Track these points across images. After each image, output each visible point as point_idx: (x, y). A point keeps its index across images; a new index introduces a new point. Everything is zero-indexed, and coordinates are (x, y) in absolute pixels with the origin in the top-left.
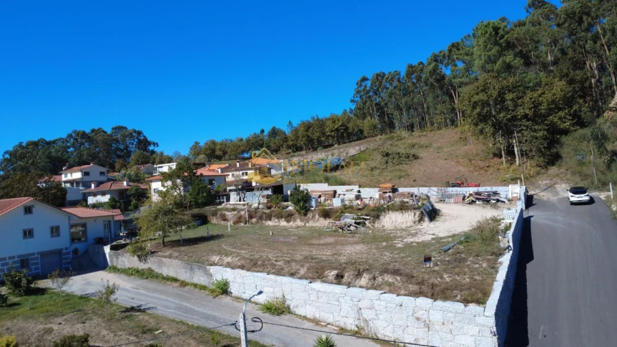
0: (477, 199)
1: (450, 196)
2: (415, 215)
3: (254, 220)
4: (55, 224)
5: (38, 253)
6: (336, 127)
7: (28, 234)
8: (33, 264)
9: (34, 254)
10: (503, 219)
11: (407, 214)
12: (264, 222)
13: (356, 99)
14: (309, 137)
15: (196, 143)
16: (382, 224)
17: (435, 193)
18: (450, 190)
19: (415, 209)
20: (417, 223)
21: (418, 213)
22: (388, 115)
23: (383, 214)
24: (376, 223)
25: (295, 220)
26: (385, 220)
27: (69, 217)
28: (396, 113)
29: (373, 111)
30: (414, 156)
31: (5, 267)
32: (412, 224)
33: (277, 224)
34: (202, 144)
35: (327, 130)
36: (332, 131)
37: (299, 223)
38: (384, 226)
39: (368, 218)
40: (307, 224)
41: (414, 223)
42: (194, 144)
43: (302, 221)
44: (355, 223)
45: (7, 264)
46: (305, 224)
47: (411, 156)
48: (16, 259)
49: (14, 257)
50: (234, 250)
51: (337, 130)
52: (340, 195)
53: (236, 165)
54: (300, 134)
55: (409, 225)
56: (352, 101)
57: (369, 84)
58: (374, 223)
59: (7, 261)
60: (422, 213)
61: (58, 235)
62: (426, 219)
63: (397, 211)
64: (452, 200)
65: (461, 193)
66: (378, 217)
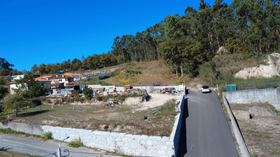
0: (166, 91)
1: (155, 90)
2: (140, 98)
3: (65, 103)
6: (105, 59)
10: (177, 100)
11: (137, 98)
12: (70, 103)
13: (114, 46)
14: (92, 63)
15: (35, 65)
16: (126, 103)
17: (149, 89)
18: (156, 87)
19: (140, 96)
20: (141, 102)
21: (141, 98)
22: (128, 54)
23: (126, 98)
25: (85, 102)
26: (127, 101)
28: (132, 53)
29: (122, 52)
30: (140, 72)
32: (139, 103)
33: (77, 104)
34: (38, 66)
35: (101, 60)
36: (103, 61)
37: (87, 103)
38: (126, 104)
39: (120, 100)
40: (91, 104)
41: (140, 102)
42: (34, 65)
43: (88, 102)
44: (114, 103)
46: (90, 104)
47: (138, 73)
50: (55, 117)
51: (105, 60)
52: (106, 90)
53: (56, 76)
54: (88, 61)
55: (137, 103)
56: (112, 47)
57: (120, 40)
58: (122, 102)
60: (143, 98)
62: (145, 100)
63: (132, 97)
64: (156, 92)
65: (160, 89)
66: (124, 100)
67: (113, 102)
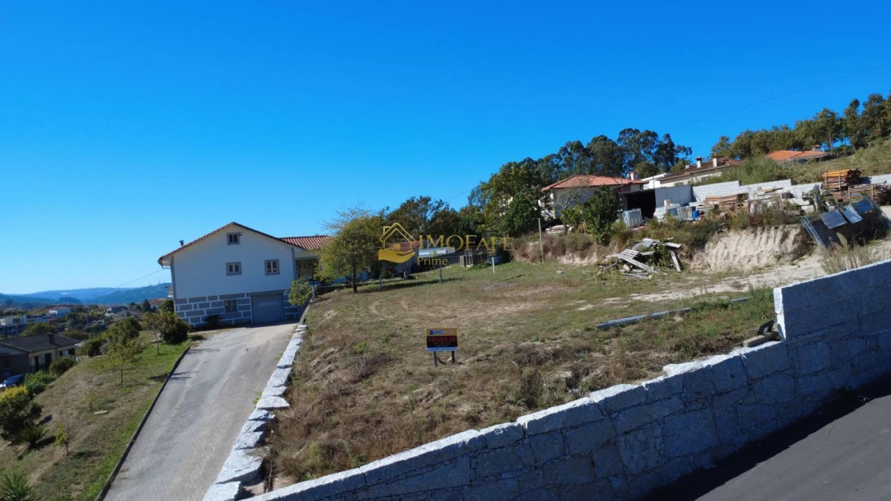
2: (785, 236)
3: (550, 254)
4: (272, 257)
5: (248, 295)
7: (234, 269)
8: (241, 308)
9: (242, 295)
11: (765, 235)
12: (558, 258)
16: (708, 260)
19: (787, 222)
20: (790, 258)
21: (794, 232)
23: (714, 237)
24: (695, 257)
25: (591, 256)
26: (714, 251)
27: (292, 249)
31: (205, 309)
32: (772, 261)
33: (571, 261)
38: (708, 267)
39: (678, 246)
41: (779, 258)
44: (639, 258)
45: (207, 305)
48: (219, 300)
49: (215, 297)
55: (764, 261)
58: (691, 257)
59: (207, 301)
60: (807, 232)
61: (277, 272)
62: (817, 248)
63: (744, 228)
66: (699, 243)
67: (636, 253)
